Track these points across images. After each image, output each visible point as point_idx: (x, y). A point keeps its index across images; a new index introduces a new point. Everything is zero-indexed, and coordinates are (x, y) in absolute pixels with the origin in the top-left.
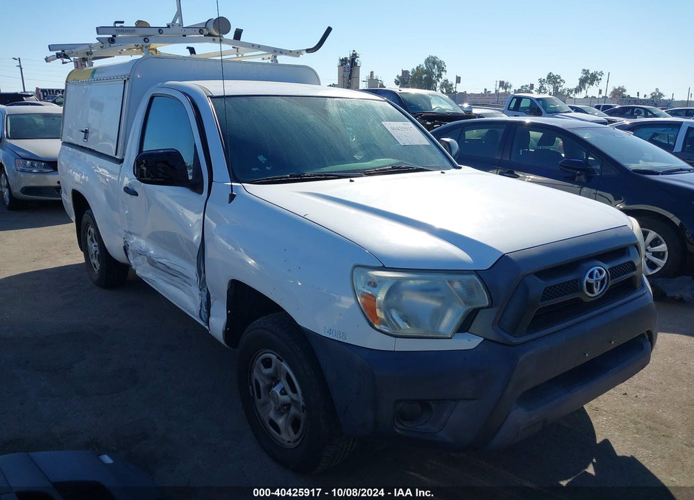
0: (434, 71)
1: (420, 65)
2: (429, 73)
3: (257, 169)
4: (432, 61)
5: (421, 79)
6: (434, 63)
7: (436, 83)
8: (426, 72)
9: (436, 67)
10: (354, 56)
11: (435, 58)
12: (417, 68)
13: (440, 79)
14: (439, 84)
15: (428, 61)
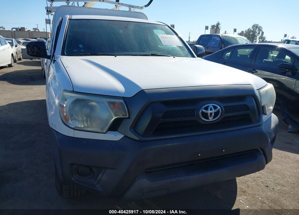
0: (256, 31)
1: (250, 28)
2: (254, 32)
3: (76, 50)
4: (256, 27)
5: (249, 34)
6: (257, 27)
7: (257, 36)
8: (253, 31)
9: (257, 29)
10: (218, 24)
11: (257, 25)
12: (248, 30)
13: (259, 35)
14: (258, 37)
15: (253, 26)
